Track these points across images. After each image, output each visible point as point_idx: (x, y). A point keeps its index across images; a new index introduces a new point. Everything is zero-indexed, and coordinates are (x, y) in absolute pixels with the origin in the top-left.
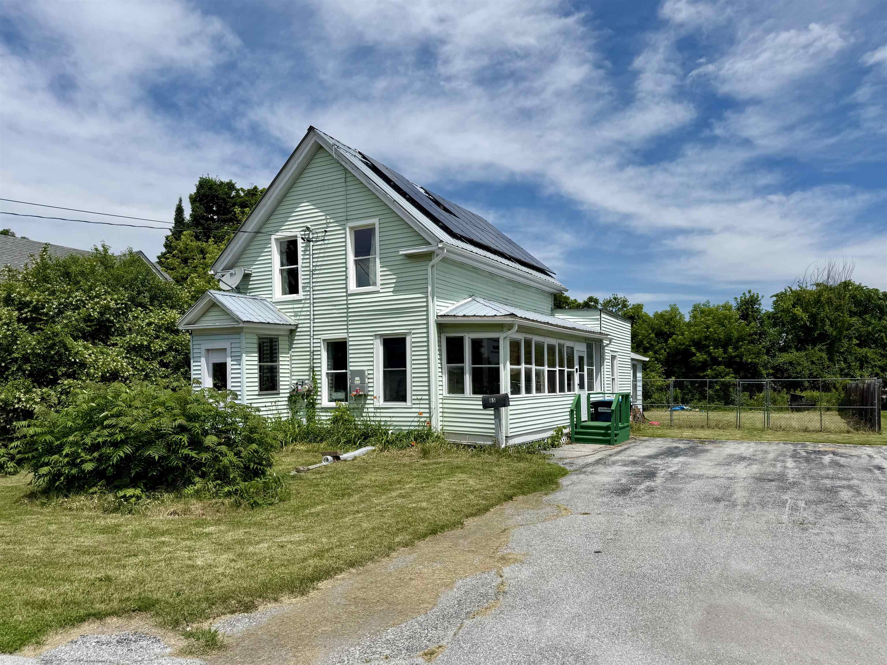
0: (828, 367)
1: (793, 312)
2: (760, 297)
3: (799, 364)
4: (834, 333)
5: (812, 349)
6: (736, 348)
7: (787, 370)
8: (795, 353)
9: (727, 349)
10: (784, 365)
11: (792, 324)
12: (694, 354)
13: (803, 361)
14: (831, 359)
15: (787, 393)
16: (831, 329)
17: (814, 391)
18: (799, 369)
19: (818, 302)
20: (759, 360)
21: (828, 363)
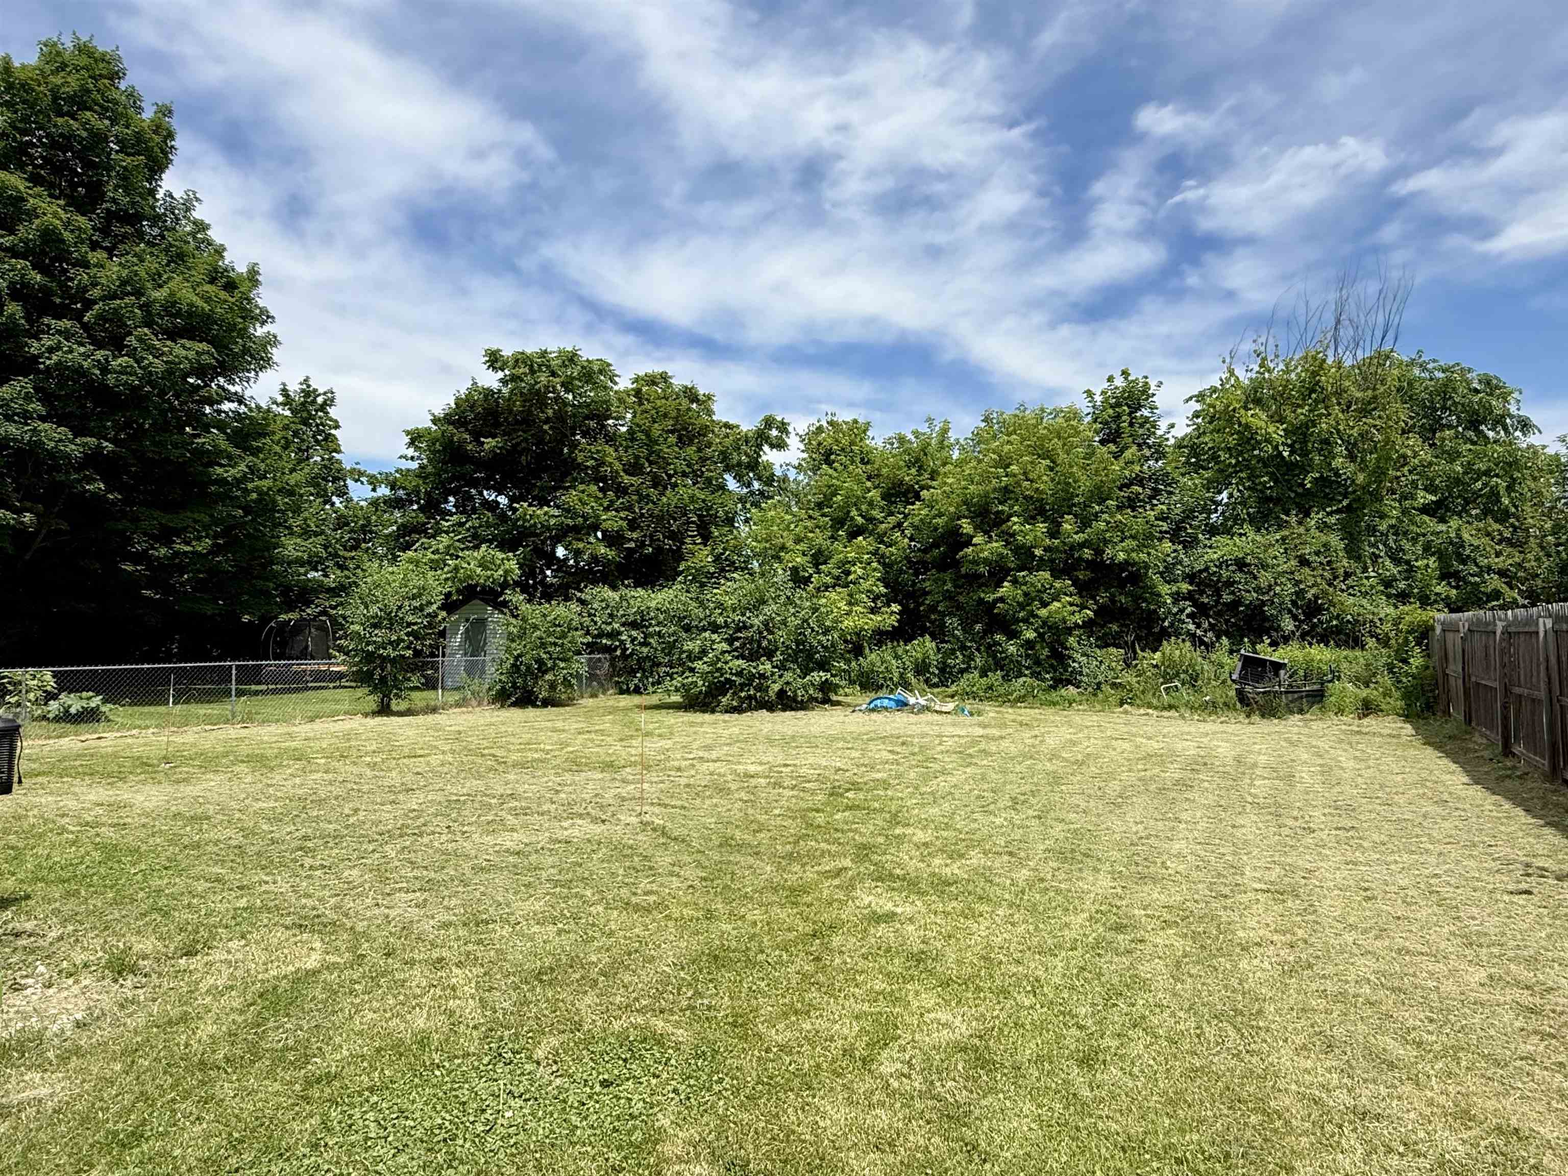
0: (1347, 575)
1: (1243, 421)
2: (1153, 384)
3: (1264, 566)
4: (1361, 478)
5: (1300, 523)
6: (1085, 523)
7: (1229, 583)
8: (1251, 535)
9: (1059, 525)
10: (1220, 567)
11: (1241, 453)
12: (968, 543)
13: (1275, 558)
14: (1353, 552)
15: (1231, 652)
16: (1352, 467)
17: (1310, 644)
18: (1265, 578)
19: (1313, 391)
20: (1149, 554)
21: (1345, 562)
